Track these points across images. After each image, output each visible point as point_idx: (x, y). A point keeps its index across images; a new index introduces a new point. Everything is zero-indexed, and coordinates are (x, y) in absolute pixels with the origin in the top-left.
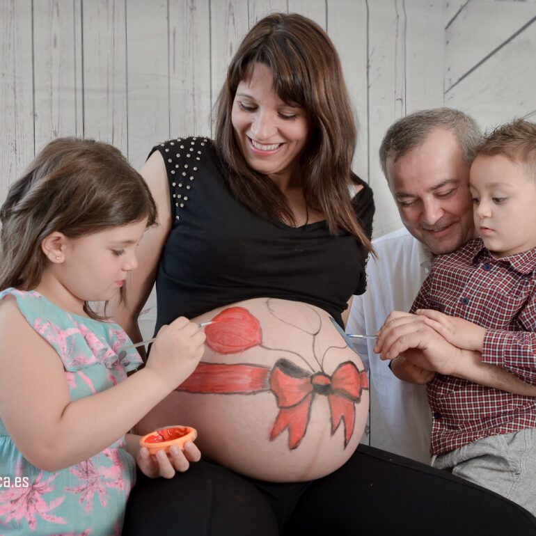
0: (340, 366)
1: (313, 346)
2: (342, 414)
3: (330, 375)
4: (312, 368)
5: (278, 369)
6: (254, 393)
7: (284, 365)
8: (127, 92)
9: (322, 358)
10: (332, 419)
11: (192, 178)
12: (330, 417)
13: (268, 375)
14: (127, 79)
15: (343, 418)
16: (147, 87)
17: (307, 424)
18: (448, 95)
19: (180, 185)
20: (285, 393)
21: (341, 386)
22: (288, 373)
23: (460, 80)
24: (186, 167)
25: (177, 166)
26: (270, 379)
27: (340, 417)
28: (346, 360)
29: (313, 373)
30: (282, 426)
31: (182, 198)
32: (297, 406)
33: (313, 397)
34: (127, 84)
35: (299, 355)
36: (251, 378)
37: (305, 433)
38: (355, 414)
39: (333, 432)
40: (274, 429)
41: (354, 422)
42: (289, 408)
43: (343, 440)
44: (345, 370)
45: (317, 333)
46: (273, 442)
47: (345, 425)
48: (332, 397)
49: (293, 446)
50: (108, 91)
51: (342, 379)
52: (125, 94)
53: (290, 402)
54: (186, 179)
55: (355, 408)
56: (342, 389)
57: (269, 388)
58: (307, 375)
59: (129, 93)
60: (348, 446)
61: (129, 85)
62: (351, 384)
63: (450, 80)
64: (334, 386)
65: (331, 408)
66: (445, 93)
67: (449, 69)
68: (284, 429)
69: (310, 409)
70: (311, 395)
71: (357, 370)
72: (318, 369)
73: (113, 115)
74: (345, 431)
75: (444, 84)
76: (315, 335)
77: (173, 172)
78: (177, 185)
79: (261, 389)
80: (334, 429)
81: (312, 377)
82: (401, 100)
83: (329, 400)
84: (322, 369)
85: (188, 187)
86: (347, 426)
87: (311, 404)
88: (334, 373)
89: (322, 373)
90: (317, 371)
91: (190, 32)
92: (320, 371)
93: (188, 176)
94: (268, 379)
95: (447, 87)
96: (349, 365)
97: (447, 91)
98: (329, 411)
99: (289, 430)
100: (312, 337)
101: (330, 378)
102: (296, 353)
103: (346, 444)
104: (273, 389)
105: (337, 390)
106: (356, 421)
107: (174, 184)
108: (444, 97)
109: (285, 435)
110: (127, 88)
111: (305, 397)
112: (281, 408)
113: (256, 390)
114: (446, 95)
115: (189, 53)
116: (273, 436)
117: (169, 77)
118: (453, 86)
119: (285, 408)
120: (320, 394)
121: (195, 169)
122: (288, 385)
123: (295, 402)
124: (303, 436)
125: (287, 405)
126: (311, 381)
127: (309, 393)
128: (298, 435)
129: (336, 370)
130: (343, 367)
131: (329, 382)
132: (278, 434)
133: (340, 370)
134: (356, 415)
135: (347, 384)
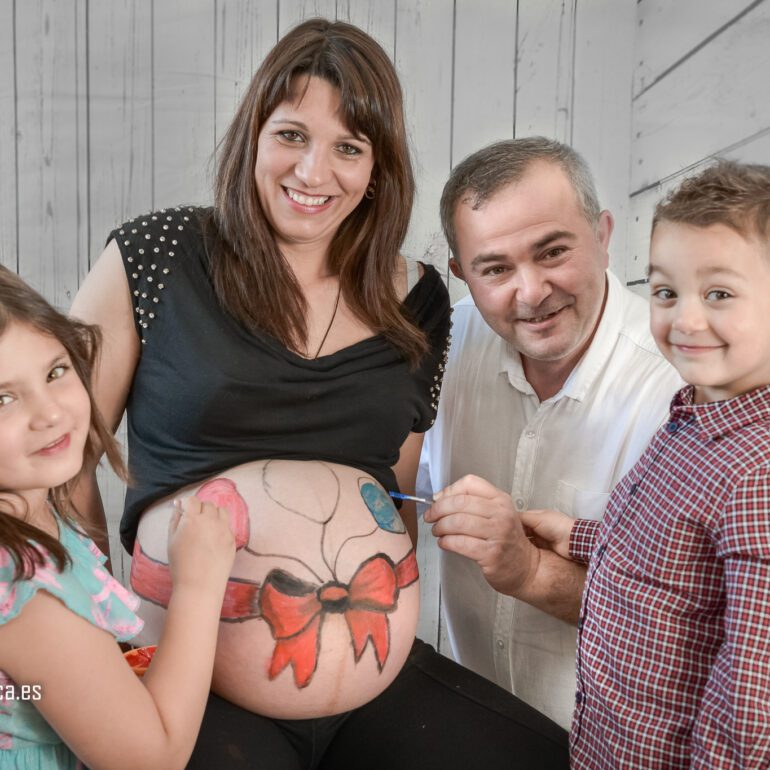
0: (363, 565)
1: (322, 543)
2: (369, 633)
3: (347, 583)
4: (319, 578)
5: (270, 585)
6: (240, 620)
7: (279, 579)
8: (153, 99)
9: (334, 560)
10: (353, 643)
11: (161, 286)
12: (350, 641)
13: (257, 594)
14: (153, 80)
15: (371, 638)
16: (183, 92)
17: (318, 655)
18: (638, 103)
19: (144, 296)
20: (281, 619)
21: (362, 595)
22: (284, 591)
23: (659, 79)
24: (153, 267)
25: (140, 267)
26: (260, 601)
27: (365, 637)
28: (372, 553)
29: (321, 585)
30: (283, 662)
31: (146, 314)
32: (300, 636)
33: (323, 619)
34: (153, 87)
35: (300, 561)
36: (234, 600)
37: (316, 666)
38: (389, 628)
39: (358, 657)
40: (272, 665)
41: (389, 638)
42: (288, 638)
43: (375, 663)
44: (369, 572)
45: (330, 518)
46: (273, 682)
47: (375, 646)
48: (351, 613)
49: (303, 683)
50: (124, 98)
51: (366, 584)
52: (150, 102)
53: (289, 630)
54: (153, 286)
55: (387, 621)
56: (367, 599)
57: (258, 614)
58: (311, 589)
59: (156, 102)
60: (385, 670)
61: (156, 90)
62: (380, 588)
63: (643, 79)
64: (354, 597)
65: (350, 628)
66: (633, 100)
67: (641, 63)
68: (286, 666)
69: (319, 636)
70: (318, 617)
71: (391, 562)
72: (327, 577)
73: (132, 133)
74: (376, 653)
75: (633, 87)
76: (325, 523)
77: (135, 276)
78: (140, 295)
79: (248, 614)
80: (358, 654)
81: (319, 592)
82: (566, 110)
83: (347, 619)
84: (334, 575)
85: (156, 300)
86: (378, 647)
87: (320, 628)
88: (353, 578)
89: (335, 583)
90: (326, 582)
91: (247, 10)
92: (332, 579)
93: (156, 282)
94: (256, 601)
95: (637, 90)
96: (378, 560)
97: (638, 97)
98: (348, 632)
99: (293, 666)
100: (322, 526)
101: (347, 587)
102: (296, 559)
103: (380, 668)
104: (265, 614)
105: (359, 602)
106: (392, 637)
107: (136, 293)
108: (632, 106)
109: (288, 672)
110: (153, 93)
111: (311, 621)
112: (278, 639)
113: (243, 616)
114: (636, 103)
115: (246, 41)
116: (272, 674)
117: (215, 77)
118: (647, 89)
119: (282, 638)
120: (333, 612)
121: (166, 271)
122: (285, 608)
123: (297, 630)
124: (315, 670)
125: (285, 635)
126: (319, 598)
127: (317, 614)
128: (306, 670)
129: (356, 573)
130: (368, 566)
131: (345, 593)
132: (279, 672)
133: (362, 571)
134: (392, 628)
135: (374, 590)
